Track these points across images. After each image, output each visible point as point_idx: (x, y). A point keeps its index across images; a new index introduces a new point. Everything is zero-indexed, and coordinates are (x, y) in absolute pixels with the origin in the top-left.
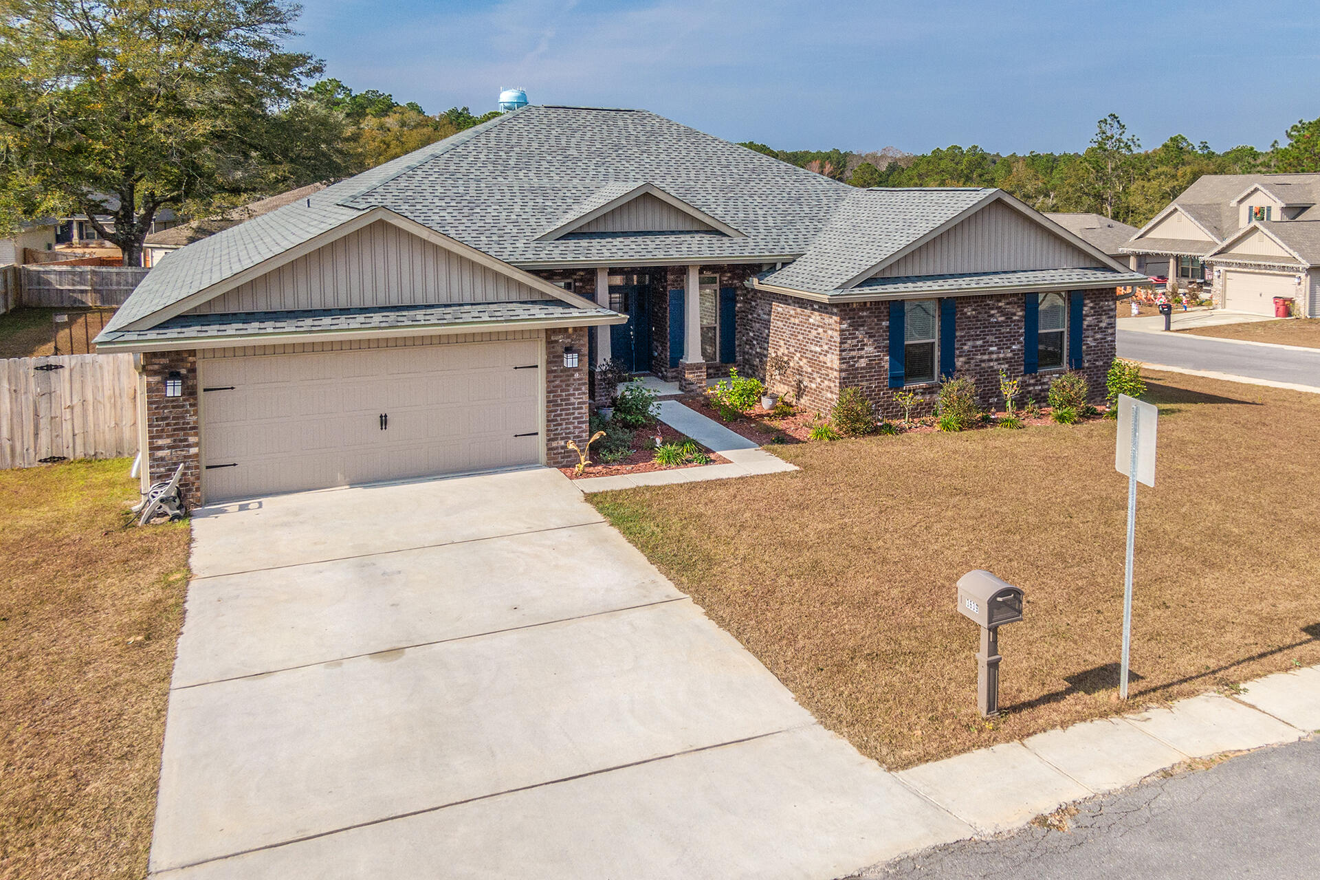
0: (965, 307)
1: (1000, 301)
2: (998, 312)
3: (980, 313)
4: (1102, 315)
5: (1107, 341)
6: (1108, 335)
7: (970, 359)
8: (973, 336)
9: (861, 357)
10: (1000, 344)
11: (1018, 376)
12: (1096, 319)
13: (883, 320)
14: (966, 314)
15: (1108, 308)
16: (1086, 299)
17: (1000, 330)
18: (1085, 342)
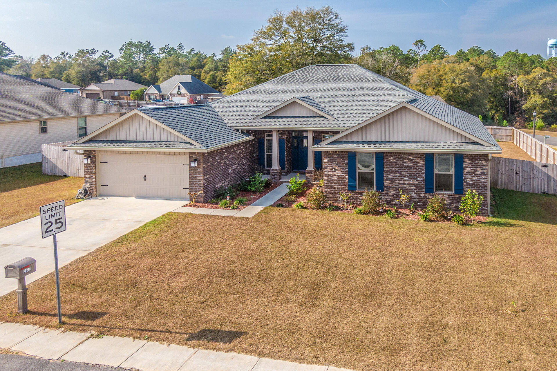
0: (389, 157)
1: (410, 156)
2: (409, 161)
3: (398, 161)
4: (477, 167)
5: (481, 182)
6: (482, 179)
7: (392, 182)
8: (394, 171)
9: (335, 175)
10: (410, 177)
11: (422, 194)
12: (473, 169)
13: (345, 160)
14: (390, 160)
15: (482, 164)
16: (465, 158)
17: (410, 170)
18: (465, 181)
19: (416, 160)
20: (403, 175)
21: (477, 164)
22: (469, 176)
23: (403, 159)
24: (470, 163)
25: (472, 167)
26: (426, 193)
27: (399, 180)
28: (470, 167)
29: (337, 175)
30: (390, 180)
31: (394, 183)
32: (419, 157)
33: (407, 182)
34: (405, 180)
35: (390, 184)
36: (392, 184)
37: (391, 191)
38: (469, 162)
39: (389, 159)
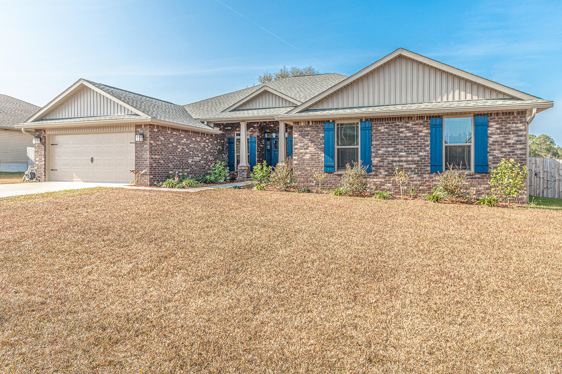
0: (379, 126)
1: (408, 123)
2: (407, 130)
4: (510, 134)
5: (517, 154)
6: (517, 149)
7: (384, 159)
8: (385, 144)
9: (306, 153)
10: (408, 151)
11: (425, 174)
12: (503, 137)
13: (320, 133)
14: (380, 130)
15: (517, 129)
16: (491, 122)
17: (408, 142)
18: (491, 154)
19: (417, 128)
20: (398, 149)
21: (509, 128)
22: (496, 147)
23: (399, 127)
24: (497, 128)
25: (502, 134)
26: (432, 173)
27: (393, 157)
28: (498, 134)
29: (310, 154)
30: (380, 157)
31: (385, 161)
32: (421, 124)
33: (404, 159)
34: (402, 156)
35: (380, 162)
36: (383, 162)
37: (382, 171)
38: (498, 126)
39: (379, 128)
